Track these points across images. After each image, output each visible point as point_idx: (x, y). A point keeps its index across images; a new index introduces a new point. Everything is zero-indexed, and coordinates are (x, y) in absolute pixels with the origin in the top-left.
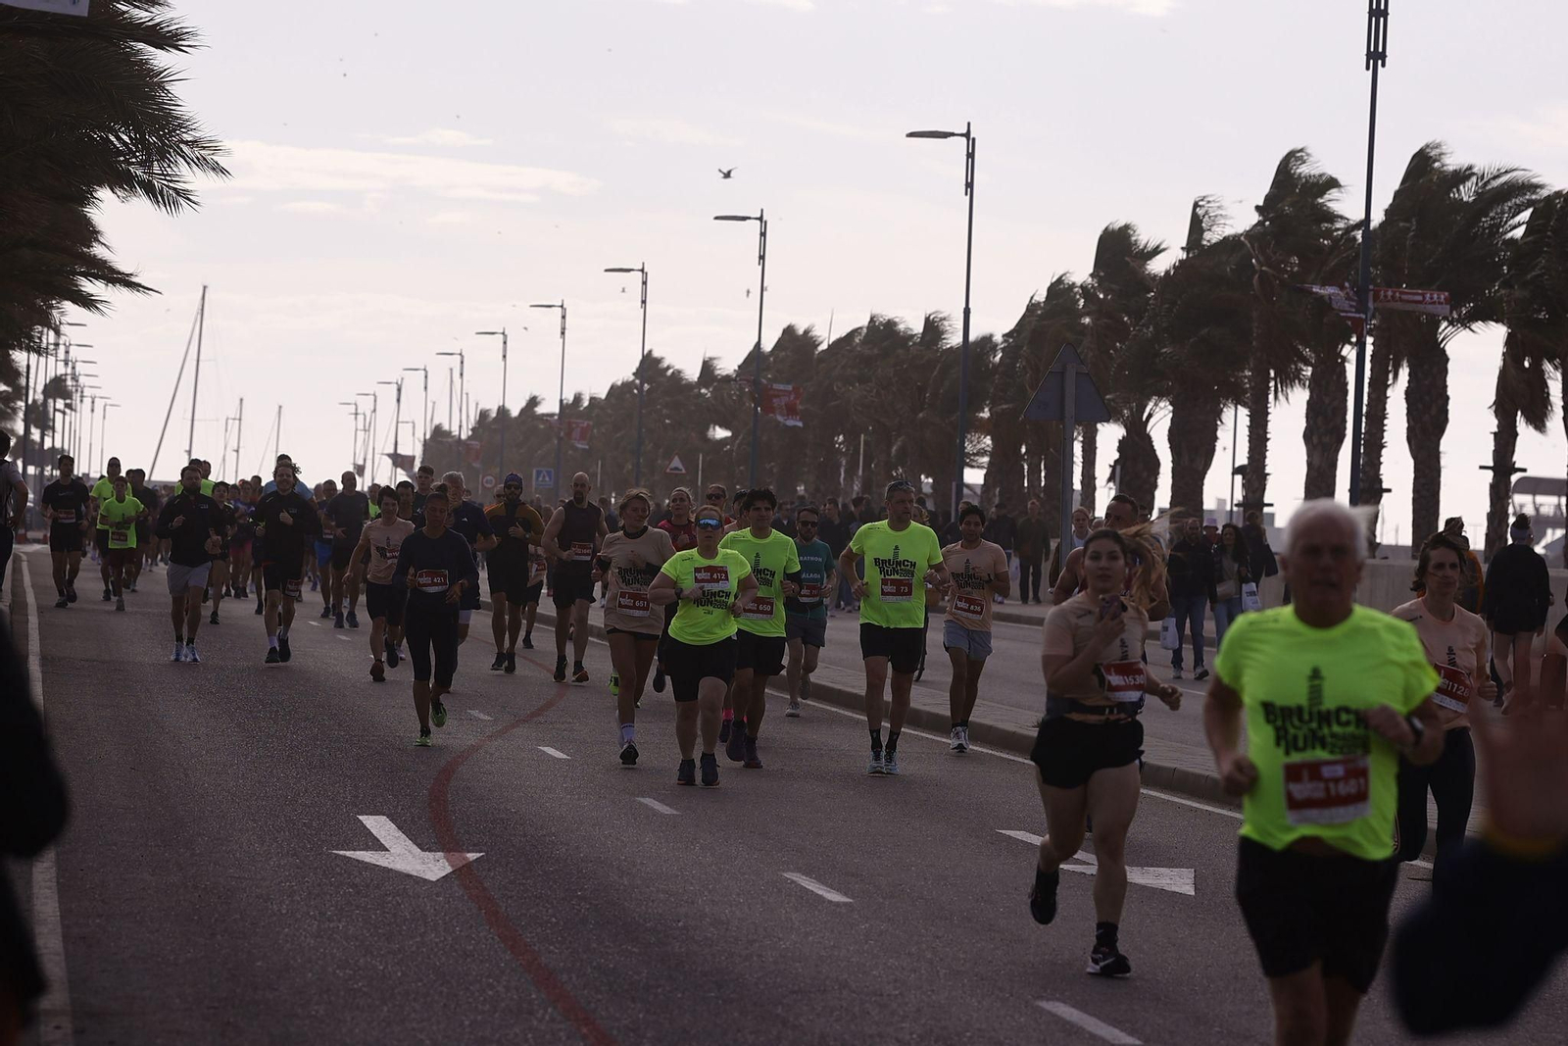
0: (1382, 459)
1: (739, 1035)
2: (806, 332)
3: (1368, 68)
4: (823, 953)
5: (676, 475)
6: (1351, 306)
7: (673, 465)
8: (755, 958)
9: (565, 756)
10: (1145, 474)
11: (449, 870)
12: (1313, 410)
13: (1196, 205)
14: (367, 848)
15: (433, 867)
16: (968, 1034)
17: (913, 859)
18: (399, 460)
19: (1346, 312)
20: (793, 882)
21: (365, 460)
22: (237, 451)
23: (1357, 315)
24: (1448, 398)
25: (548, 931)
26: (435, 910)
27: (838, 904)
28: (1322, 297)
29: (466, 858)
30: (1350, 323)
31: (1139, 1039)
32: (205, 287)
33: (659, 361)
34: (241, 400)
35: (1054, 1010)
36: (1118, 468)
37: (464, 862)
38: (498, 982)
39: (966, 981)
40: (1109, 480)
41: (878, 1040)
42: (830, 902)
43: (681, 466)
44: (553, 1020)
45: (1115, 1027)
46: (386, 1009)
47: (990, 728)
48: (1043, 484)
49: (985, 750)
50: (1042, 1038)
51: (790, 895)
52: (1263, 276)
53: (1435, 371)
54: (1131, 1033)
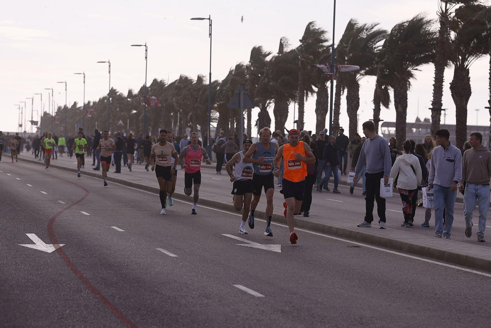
0: (339, 118)
1: (144, 296)
2: (161, 81)
4: (169, 272)
5: (121, 126)
6: (329, 71)
7: (119, 123)
8: (148, 274)
9: (89, 214)
10: (267, 123)
11: (54, 249)
12: (318, 103)
13: (281, 40)
14: (29, 243)
15: (50, 249)
16: (213, 295)
17: (196, 243)
18: (33, 123)
19: (327, 72)
20: (159, 251)
21: (22, 123)
23: (331, 74)
24: (359, 98)
25: (86, 267)
26: (51, 261)
27: (173, 257)
28: (319, 68)
29: (59, 246)
30: (328, 76)
31: (264, 295)
33: (115, 90)
35: (238, 287)
36: (258, 122)
37: (59, 247)
38: (71, 282)
39: (212, 279)
40: (256, 125)
41: (186, 297)
42: (171, 257)
43: (122, 123)
44: (88, 293)
45: (257, 292)
46: (37, 291)
47: (219, 203)
48: (235, 127)
49: (218, 210)
50: (235, 295)
51: (159, 255)
52: (302, 61)
53: (355, 90)
54: (261, 293)
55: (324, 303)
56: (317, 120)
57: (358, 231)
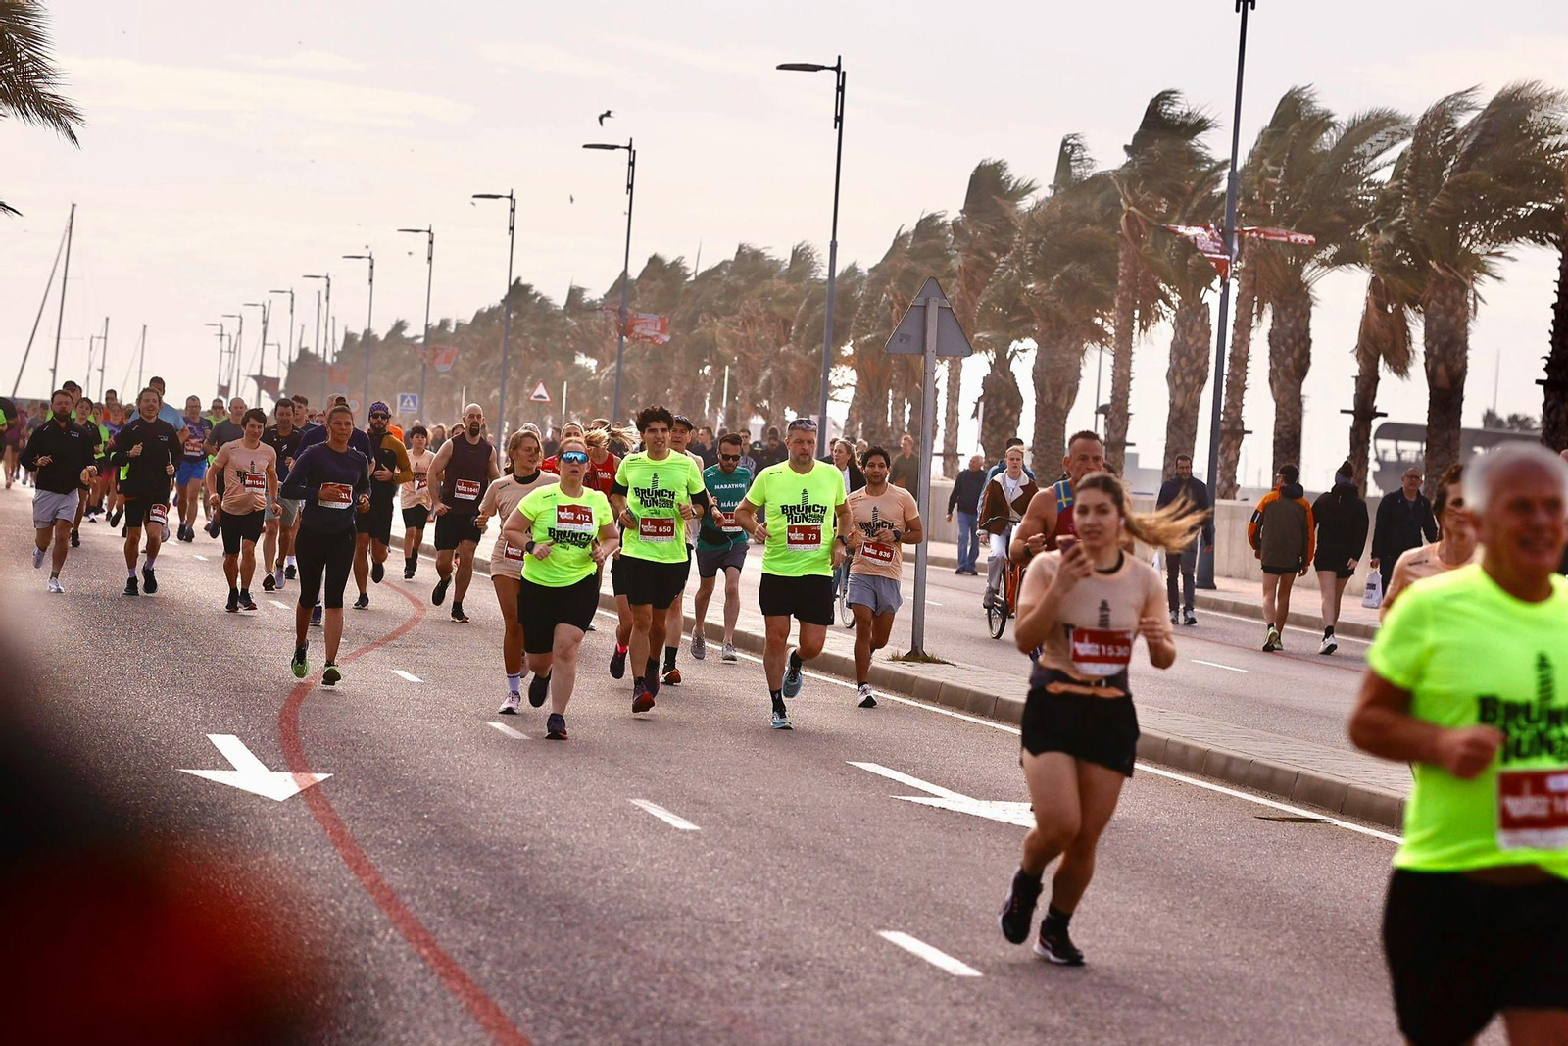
0: (1244, 401)
1: (579, 959)
2: (675, 263)
3: (1237, 10)
4: (667, 880)
5: (541, 402)
6: (1216, 247)
7: (536, 393)
8: (599, 884)
9: (418, 680)
10: (1008, 411)
11: (296, 790)
12: (1178, 351)
13: (1064, 143)
14: (215, 767)
15: (281, 786)
16: (809, 963)
17: (762, 789)
18: (264, 383)
19: (1211, 253)
20: (640, 809)
21: (230, 382)
22: (102, 370)
23: (1222, 257)
24: (1310, 341)
25: (393, 853)
26: (280, 829)
27: (684, 832)
28: (1187, 237)
29: (313, 779)
30: (1214, 264)
31: (979, 970)
32: (74, 206)
33: (528, 288)
34: (107, 319)
35: (896, 941)
36: (982, 404)
37: (313, 783)
38: (341, 903)
39: (809, 910)
40: (973, 416)
41: (718, 966)
42: (677, 829)
43: (545, 394)
44: (393, 941)
45: (956, 958)
48: (907, 419)
50: (882, 967)
51: (637, 822)
52: (1130, 218)
53: (1298, 314)
54: (972, 964)
55: (1182, 1007)
56: (1172, 405)
57: (1296, 769)
